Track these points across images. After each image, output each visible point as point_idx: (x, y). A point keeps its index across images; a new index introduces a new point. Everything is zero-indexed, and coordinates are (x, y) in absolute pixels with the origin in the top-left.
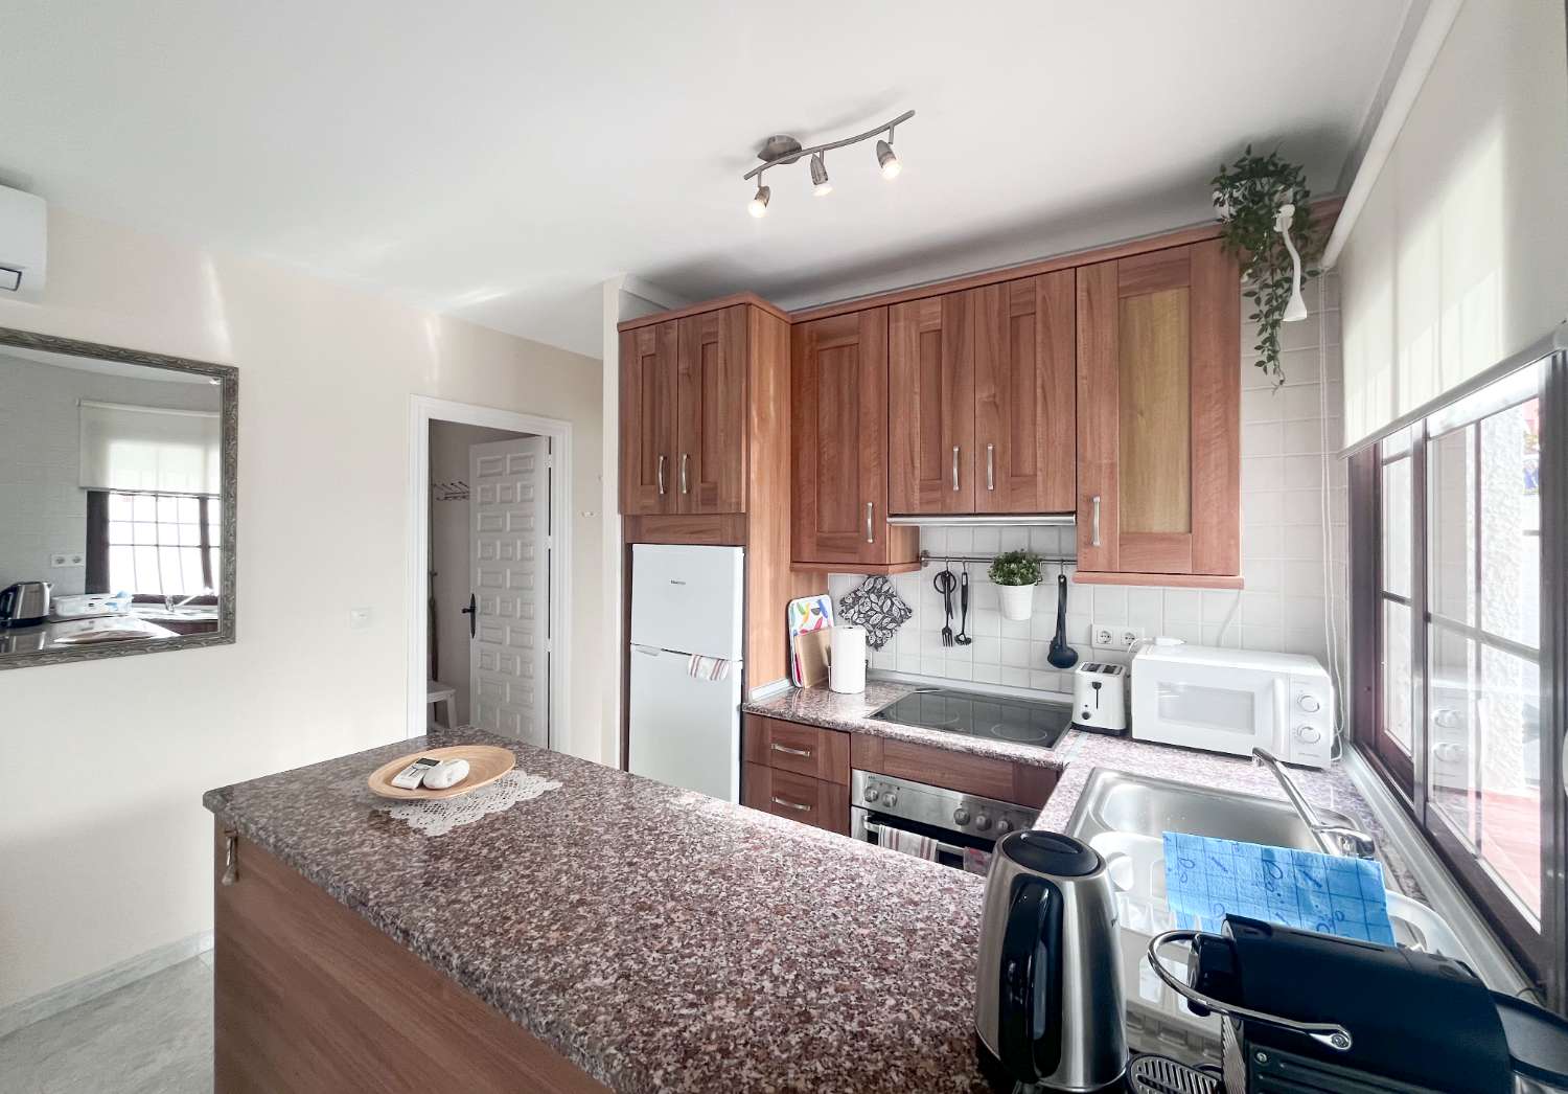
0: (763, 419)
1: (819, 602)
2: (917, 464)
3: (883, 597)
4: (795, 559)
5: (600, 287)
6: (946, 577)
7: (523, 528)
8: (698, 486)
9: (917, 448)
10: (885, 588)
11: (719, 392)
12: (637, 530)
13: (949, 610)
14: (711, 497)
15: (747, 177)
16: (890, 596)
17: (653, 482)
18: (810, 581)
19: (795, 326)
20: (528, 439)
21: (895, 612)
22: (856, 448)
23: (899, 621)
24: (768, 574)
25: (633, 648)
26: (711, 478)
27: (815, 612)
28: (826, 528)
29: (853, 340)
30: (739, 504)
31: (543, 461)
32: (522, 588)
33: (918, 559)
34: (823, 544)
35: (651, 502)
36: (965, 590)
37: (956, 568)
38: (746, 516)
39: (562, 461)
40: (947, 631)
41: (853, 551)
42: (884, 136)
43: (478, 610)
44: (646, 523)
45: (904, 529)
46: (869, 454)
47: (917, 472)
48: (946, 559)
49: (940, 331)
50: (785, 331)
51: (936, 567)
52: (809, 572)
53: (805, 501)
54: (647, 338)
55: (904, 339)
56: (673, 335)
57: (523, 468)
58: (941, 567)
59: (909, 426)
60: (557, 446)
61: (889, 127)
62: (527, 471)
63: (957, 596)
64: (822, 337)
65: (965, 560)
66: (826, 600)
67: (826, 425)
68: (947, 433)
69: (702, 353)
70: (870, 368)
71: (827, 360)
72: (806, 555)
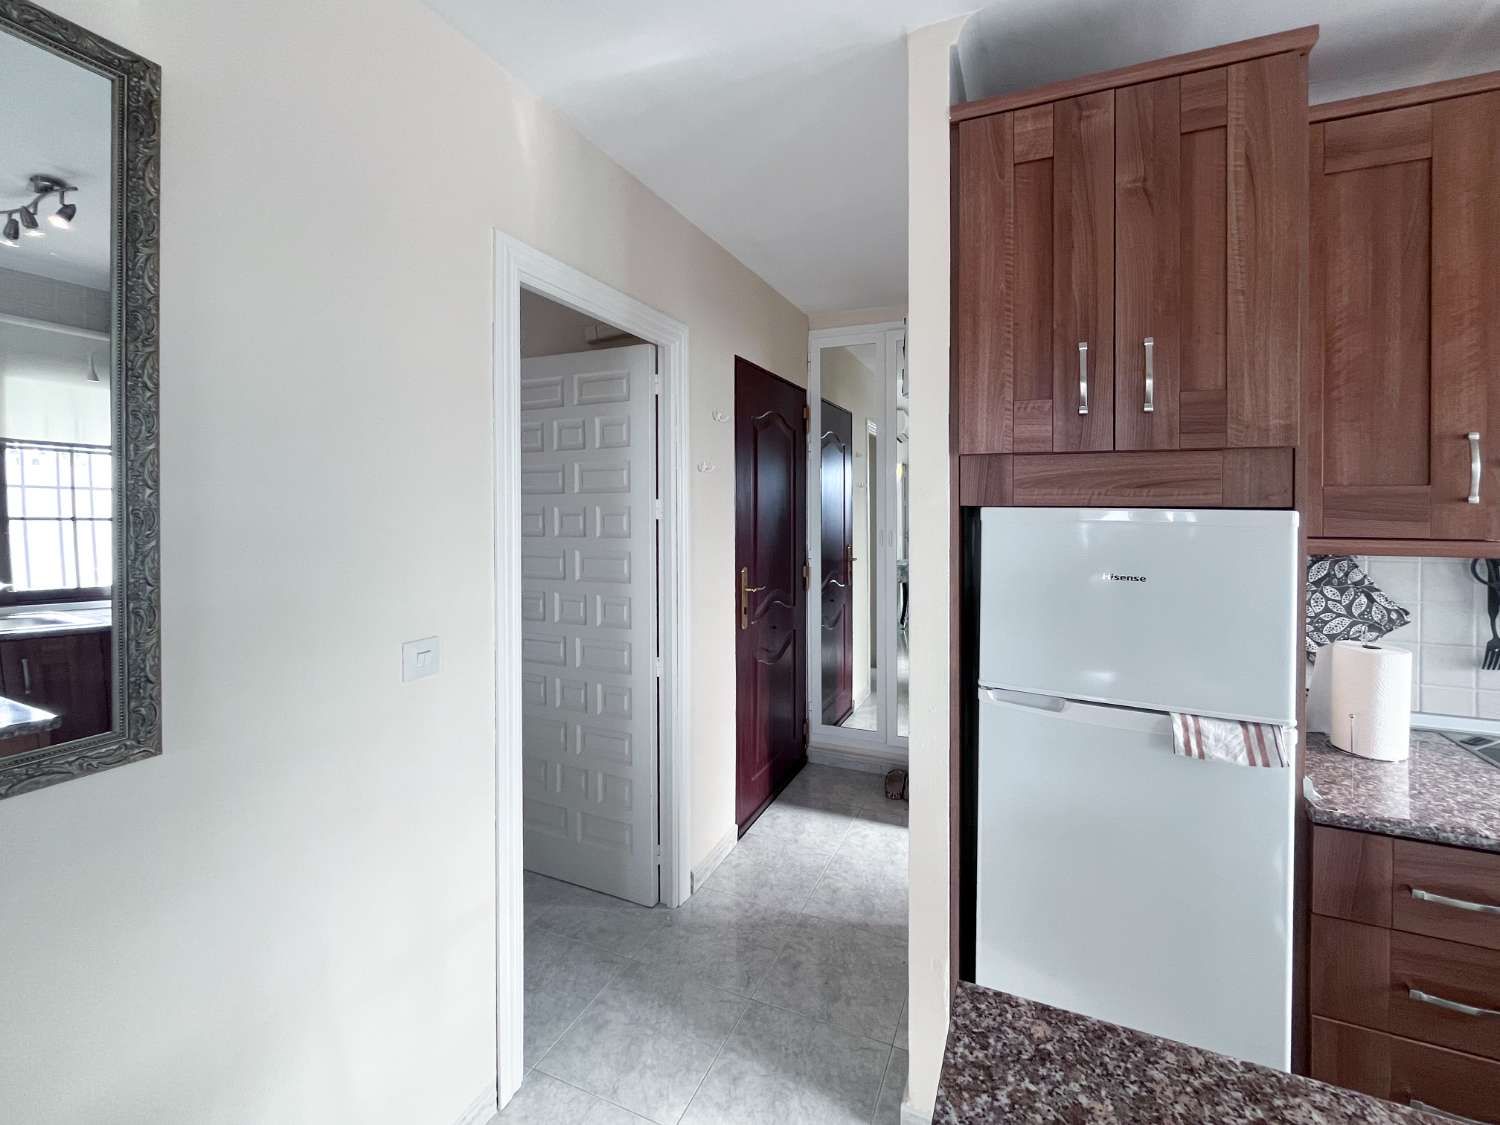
3: (1352, 591)
16: (1366, 590)
21: (1377, 614)
23: (1385, 629)
31: (644, 386)
56: (1102, 118)
69: (1180, 148)
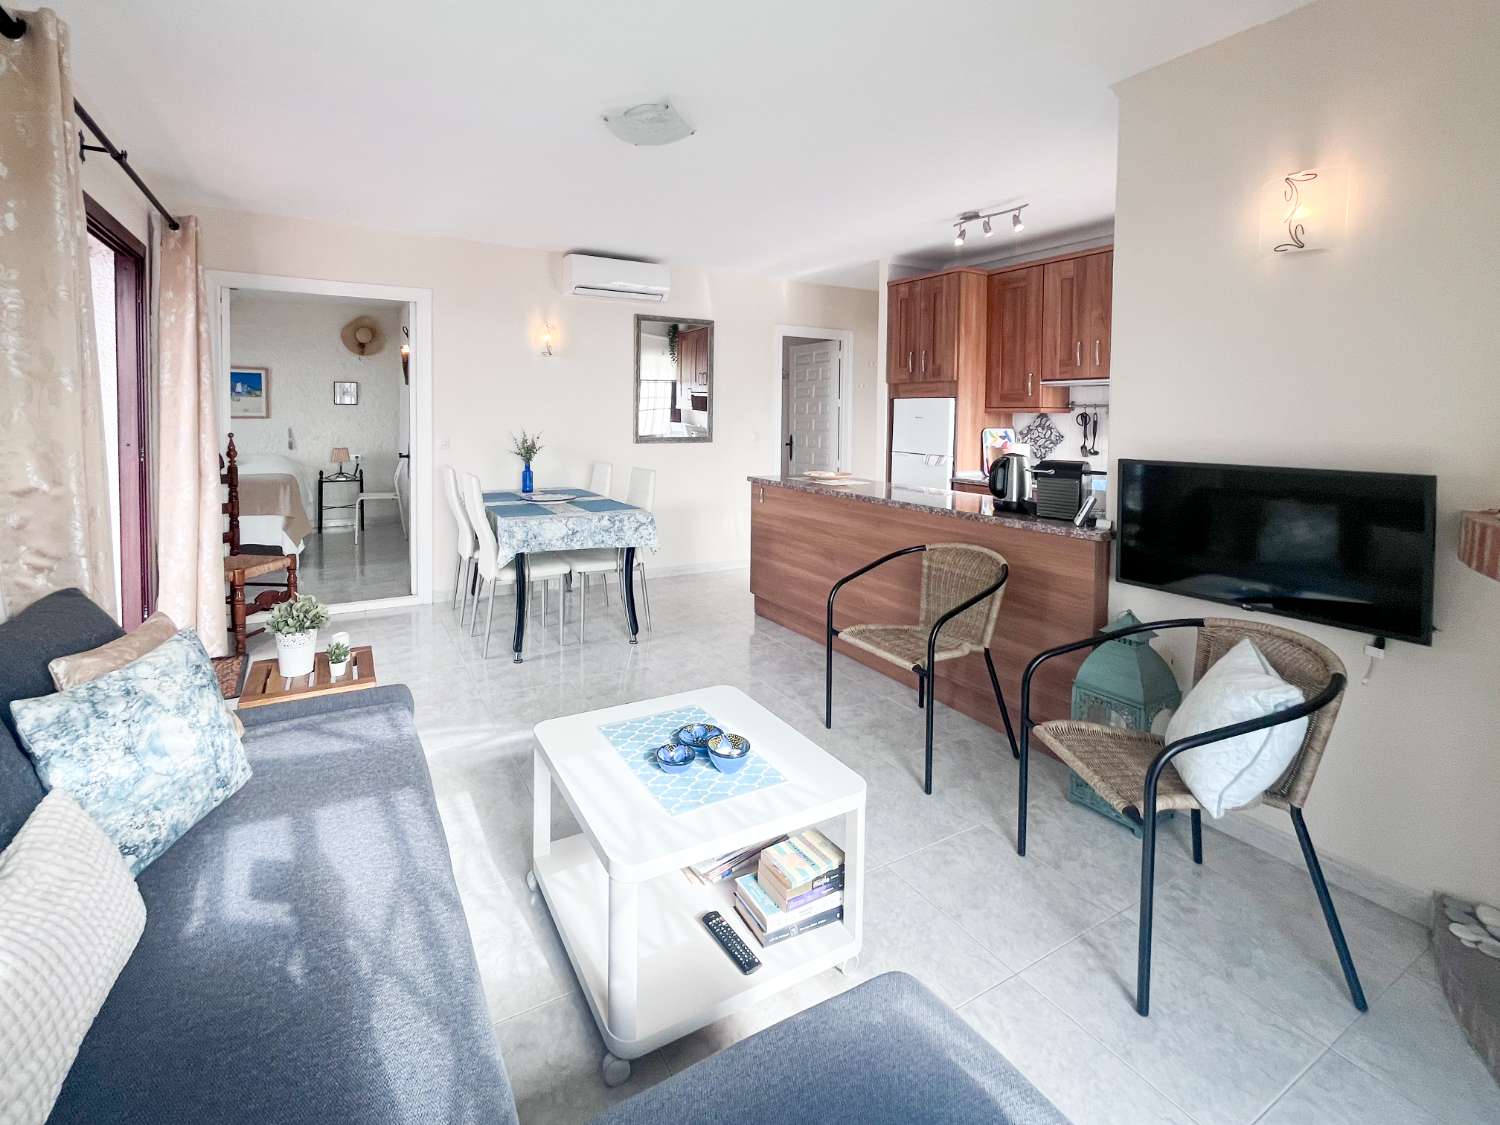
0: (968, 332)
1: (1006, 433)
2: (1059, 352)
3: (1046, 429)
4: (988, 406)
5: (877, 262)
6: (1084, 416)
7: (822, 396)
8: (930, 367)
9: (1059, 343)
10: (1048, 424)
11: (942, 319)
12: (896, 391)
13: (1085, 436)
14: (937, 372)
15: (955, 226)
16: (1050, 429)
17: (906, 365)
18: (1000, 418)
19: (990, 277)
20: (824, 343)
21: (1053, 438)
22: (1024, 344)
23: (1055, 443)
24: (969, 413)
25: (893, 454)
26: (938, 362)
27: (1003, 438)
28: (1006, 387)
29: (1023, 284)
30: (952, 377)
31: (835, 356)
32: (822, 430)
33: (1067, 406)
34: (1003, 398)
35: (904, 376)
36: (1095, 423)
37: (1090, 411)
38: (956, 382)
39: (848, 355)
40: (1083, 447)
41: (1021, 400)
42: (1016, 212)
43: (794, 444)
44: (901, 388)
45: (1055, 388)
46: (1031, 346)
47: (1058, 356)
48: (1086, 406)
49: (1072, 279)
50: (984, 281)
51: (1079, 411)
52: (999, 415)
53: (994, 374)
54: (904, 289)
55: (1053, 283)
56: (918, 289)
57: (824, 359)
58: (1082, 411)
59: (1054, 332)
60: (844, 344)
61: (1019, 208)
62: (824, 362)
63: (1090, 427)
64: (1005, 283)
65: (1096, 406)
66: (1011, 432)
67: (1008, 329)
68: (1075, 332)
69: (933, 297)
70: (1032, 300)
71: (1009, 295)
72: (994, 403)
